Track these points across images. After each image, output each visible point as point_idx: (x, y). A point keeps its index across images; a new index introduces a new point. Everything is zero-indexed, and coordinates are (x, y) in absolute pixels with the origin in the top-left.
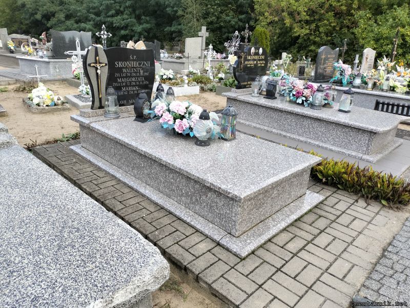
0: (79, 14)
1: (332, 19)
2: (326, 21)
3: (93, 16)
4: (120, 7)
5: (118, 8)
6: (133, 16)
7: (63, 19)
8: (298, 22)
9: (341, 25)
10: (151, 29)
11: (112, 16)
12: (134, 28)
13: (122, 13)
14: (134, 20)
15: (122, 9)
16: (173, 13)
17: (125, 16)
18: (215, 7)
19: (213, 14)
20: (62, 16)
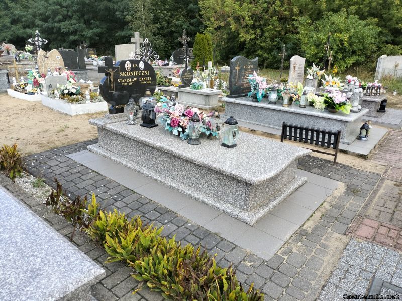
0: (24, 19)
1: (277, 24)
2: (271, 26)
4: (68, 11)
5: (65, 12)
6: (82, 20)
8: (244, 27)
9: (286, 30)
10: (102, 33)
11: (60, 21)
12: (84, 33)
13: (71, 17)
14: (84, 25)
15: (70, 13)
16: (122, 17)
17: (74, 21)
18: (165, 12)
19: (163, 18)
20: (7, 21)
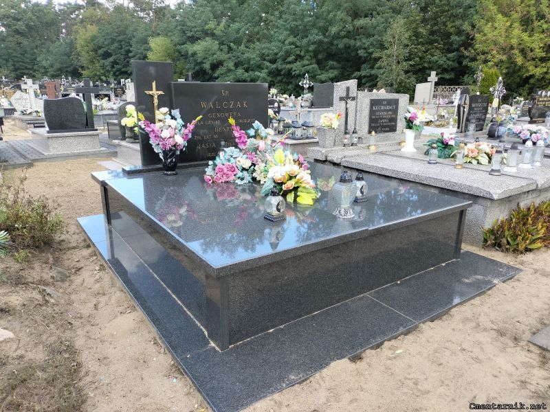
0: (251, 63)
3: (268, 64)
4: (301, 52)
5: (298, 52)
6: (314, 61)
7: (233, 68)
8: (530, 60)
11: (290, 63)
13: (302, 58)
14: (315, 66)
15: (302, 54)
17: (306, 62)
20: (231, 65)
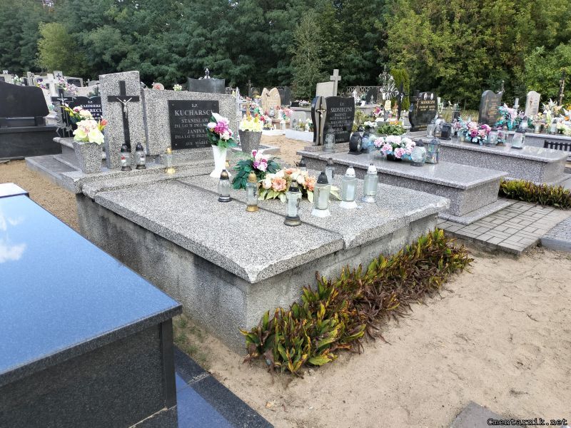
0: (158, 55)
1: (485, 56)
2: (476, 59)
5: (209, 45)
6: (228, 55)
7: (138, 61)
8: (440, 61)
9: (495, 63)
10: (250, 70)
12: (230, 71)
13: (214, 52)
14: (229, 60)
15: (214, 47)
16: (279, 51)
18: (334, 43)
20: (136, 57)
